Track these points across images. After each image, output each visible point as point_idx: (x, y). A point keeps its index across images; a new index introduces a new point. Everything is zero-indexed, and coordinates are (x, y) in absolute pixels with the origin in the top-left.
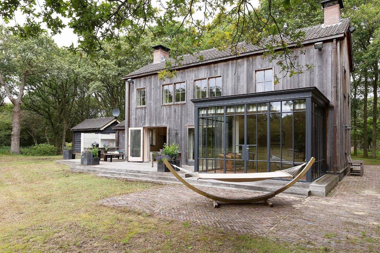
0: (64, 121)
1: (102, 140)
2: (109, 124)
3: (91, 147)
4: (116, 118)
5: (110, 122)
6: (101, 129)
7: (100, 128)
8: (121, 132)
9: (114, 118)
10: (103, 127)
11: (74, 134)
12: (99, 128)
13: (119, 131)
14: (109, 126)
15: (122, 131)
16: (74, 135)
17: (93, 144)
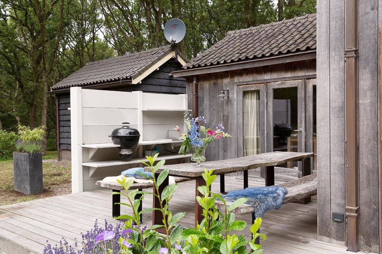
0: (44, 77)
1: (149, 115)
2: (156, 67)
3: (110, 144)
4: (174, 47)
5: (159, 59)
6: (135, 82)
7: (131, 78)
8: (206, 85)
9: (167, 48)
10: (140, 74)
11: (59, 102)
12: (127, 78)
13: (198, 80)
14: (155, 72)
15: (212, 82)
16: (59, 104)
17: (116, 132)
